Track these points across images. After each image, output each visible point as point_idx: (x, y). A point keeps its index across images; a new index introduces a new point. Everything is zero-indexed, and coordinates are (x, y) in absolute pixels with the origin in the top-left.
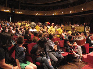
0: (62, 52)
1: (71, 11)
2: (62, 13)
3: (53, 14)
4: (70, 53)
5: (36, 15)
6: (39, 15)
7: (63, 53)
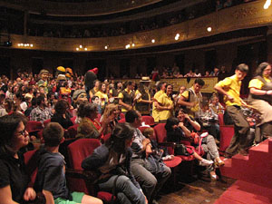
0: (164, 156)
1: (178, 35)
2: (153, 41)
3: (128, 47)
4: (186, 158)
5: (77, 49)
6: (86, 49)
7: (169, 160)
